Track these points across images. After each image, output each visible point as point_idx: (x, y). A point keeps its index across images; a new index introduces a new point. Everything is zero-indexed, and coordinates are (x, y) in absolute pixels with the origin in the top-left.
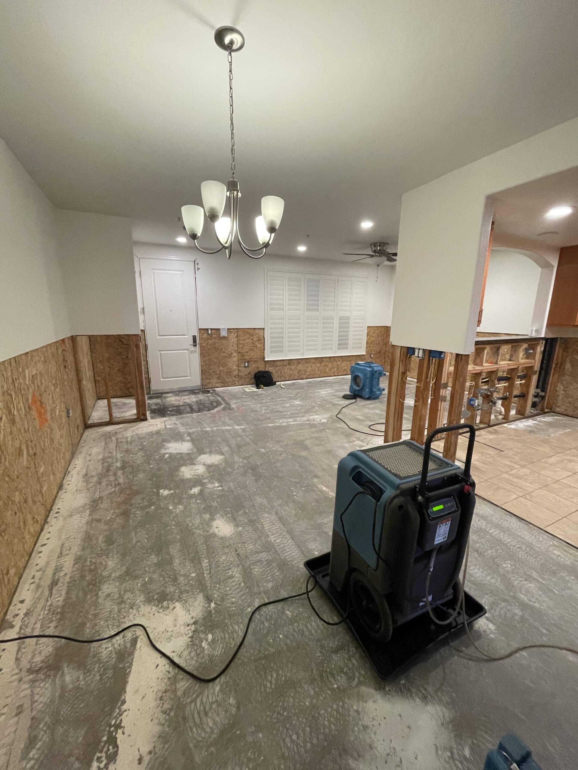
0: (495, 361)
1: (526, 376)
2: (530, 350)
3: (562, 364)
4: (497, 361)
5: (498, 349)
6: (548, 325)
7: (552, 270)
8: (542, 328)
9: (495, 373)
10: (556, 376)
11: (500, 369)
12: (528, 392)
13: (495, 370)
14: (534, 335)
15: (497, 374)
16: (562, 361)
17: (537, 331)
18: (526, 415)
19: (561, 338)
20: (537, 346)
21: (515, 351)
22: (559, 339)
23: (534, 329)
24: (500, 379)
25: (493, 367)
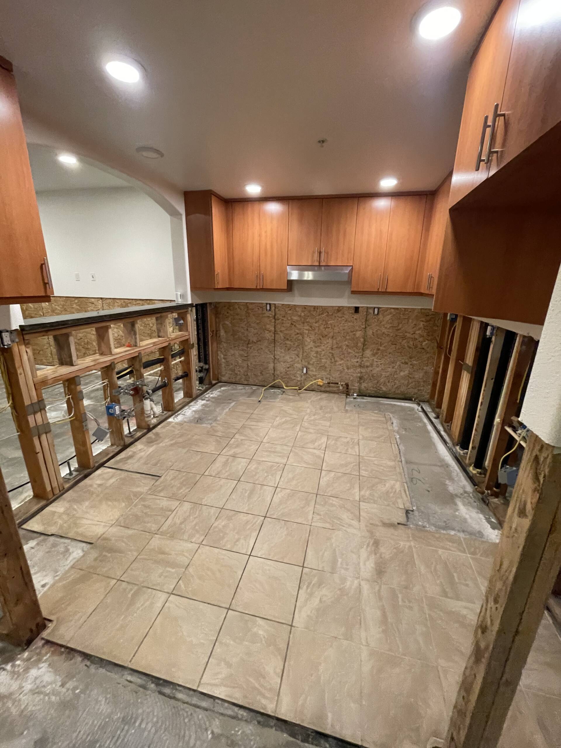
0: (132, 343)
1: (184, 352)
2: (180, 320)
3: (217, 331)
4: (136, 342)
5: (133, 325)
6: (193, 288)
7: (181, 219)
8: (186, 292)
9: (138, 360)
10: (215, 345)
11: (142, 352)
12: (189, 370)
13: (137, 354)
14: (180, 301)
15: (141, 360)
16: (216, 328)
17: (183, 296)
18: (194, 396)
19: (210, 303)
20: (186, 315)
21: (161, 324)
22: (208, 305)
23: (179, 293)
24: (149, 364)
25: (133, 352)
